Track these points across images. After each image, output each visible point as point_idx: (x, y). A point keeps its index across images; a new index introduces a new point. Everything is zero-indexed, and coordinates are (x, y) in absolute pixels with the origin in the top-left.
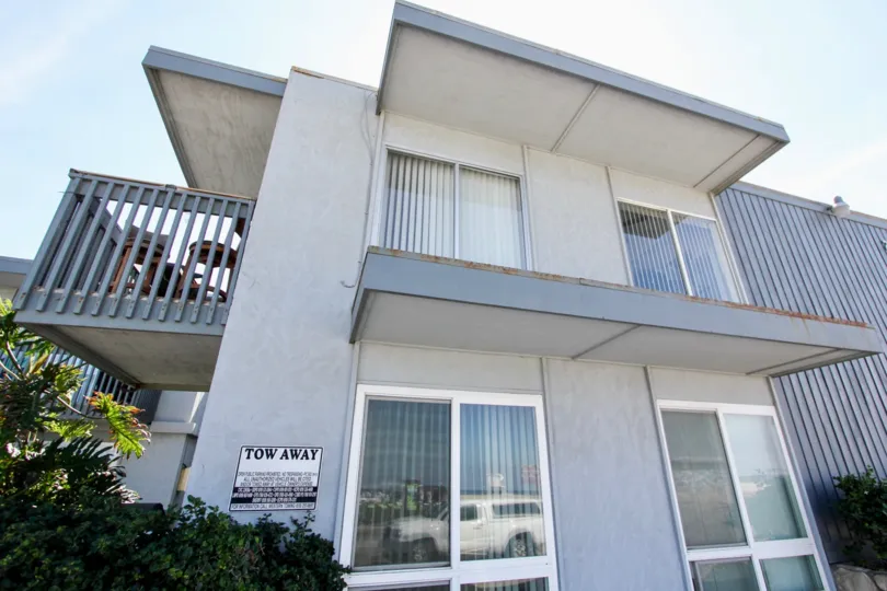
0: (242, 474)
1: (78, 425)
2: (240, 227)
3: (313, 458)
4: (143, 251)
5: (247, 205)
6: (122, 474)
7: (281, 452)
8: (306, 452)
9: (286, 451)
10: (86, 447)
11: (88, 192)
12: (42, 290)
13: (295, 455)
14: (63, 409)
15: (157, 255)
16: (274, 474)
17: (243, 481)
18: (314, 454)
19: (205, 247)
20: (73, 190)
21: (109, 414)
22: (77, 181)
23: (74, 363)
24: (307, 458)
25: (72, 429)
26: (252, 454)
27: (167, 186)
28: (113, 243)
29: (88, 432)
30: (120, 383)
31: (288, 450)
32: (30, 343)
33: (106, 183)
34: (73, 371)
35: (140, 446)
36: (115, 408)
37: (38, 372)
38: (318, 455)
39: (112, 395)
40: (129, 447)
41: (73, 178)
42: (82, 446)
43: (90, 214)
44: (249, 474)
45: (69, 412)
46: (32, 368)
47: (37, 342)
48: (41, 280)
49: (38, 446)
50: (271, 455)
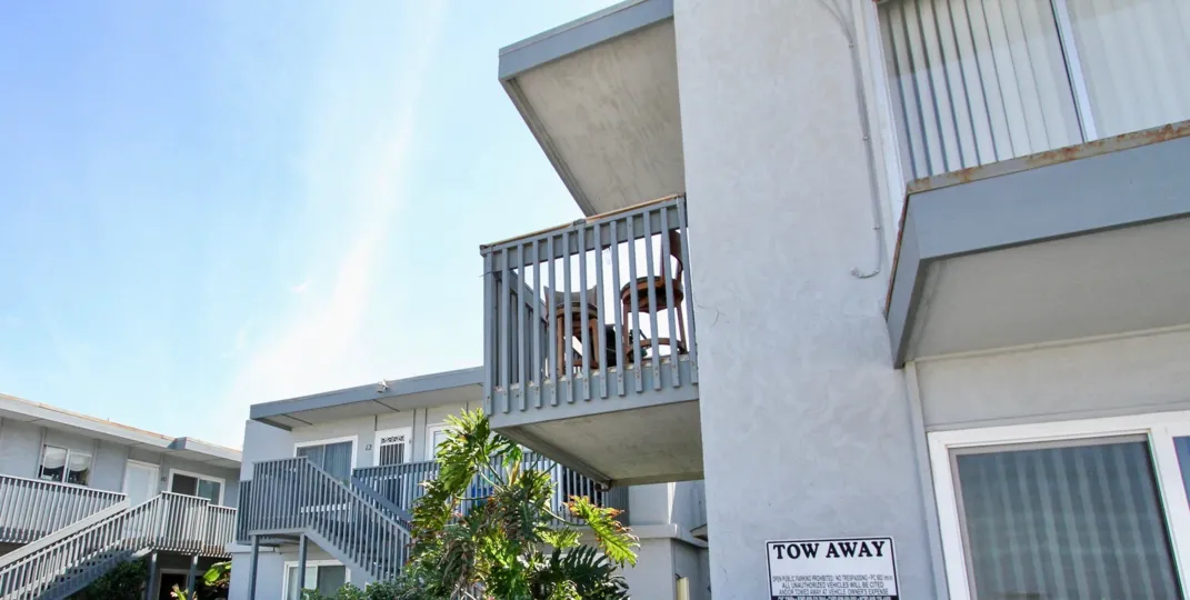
0: (776, 578)
1: (565, 534)
2: (675, 245)
3: (879, 554)
4: (576, 317)
5: (674, 207)
6: (624, 585)
7: (824, 548)
8: (864, 545)
9: (832, 546)
10: (584, 556)
11: (503, 266)
12: (500, 390)
13: (848, 551)
14: (549, 518)
15: (592, 317)
16: (823, 578)
17: (781, 588)
18: (879, 548)
19: (642, 287)
20: (489, 269)
21: (591, 519)
22: (490, 256)
23: (543, 468)
24: (869, 555)
25: (562, 538)
26: (784, 552)
27: (575, 223)
28: (544, 323)
29: (576, 541)
30: (592, 483)
31: (836, 544)
32: (501, 453)
33: (500, 252)
34: (543, 477)
35: (631, 553)
36: (595, 513)
37: (517, 480)
38: (886, 549)
39: (588, 498)
40: (620, 555)
41: (484, 255)
42: (580, 556)
43: (513, 293)
44: (788, 579)
45: (555, 521)
46: (510, 478)
47: (507, 450)
48: (496, 382)
49: (540, 557)
50: (811, 552)
